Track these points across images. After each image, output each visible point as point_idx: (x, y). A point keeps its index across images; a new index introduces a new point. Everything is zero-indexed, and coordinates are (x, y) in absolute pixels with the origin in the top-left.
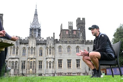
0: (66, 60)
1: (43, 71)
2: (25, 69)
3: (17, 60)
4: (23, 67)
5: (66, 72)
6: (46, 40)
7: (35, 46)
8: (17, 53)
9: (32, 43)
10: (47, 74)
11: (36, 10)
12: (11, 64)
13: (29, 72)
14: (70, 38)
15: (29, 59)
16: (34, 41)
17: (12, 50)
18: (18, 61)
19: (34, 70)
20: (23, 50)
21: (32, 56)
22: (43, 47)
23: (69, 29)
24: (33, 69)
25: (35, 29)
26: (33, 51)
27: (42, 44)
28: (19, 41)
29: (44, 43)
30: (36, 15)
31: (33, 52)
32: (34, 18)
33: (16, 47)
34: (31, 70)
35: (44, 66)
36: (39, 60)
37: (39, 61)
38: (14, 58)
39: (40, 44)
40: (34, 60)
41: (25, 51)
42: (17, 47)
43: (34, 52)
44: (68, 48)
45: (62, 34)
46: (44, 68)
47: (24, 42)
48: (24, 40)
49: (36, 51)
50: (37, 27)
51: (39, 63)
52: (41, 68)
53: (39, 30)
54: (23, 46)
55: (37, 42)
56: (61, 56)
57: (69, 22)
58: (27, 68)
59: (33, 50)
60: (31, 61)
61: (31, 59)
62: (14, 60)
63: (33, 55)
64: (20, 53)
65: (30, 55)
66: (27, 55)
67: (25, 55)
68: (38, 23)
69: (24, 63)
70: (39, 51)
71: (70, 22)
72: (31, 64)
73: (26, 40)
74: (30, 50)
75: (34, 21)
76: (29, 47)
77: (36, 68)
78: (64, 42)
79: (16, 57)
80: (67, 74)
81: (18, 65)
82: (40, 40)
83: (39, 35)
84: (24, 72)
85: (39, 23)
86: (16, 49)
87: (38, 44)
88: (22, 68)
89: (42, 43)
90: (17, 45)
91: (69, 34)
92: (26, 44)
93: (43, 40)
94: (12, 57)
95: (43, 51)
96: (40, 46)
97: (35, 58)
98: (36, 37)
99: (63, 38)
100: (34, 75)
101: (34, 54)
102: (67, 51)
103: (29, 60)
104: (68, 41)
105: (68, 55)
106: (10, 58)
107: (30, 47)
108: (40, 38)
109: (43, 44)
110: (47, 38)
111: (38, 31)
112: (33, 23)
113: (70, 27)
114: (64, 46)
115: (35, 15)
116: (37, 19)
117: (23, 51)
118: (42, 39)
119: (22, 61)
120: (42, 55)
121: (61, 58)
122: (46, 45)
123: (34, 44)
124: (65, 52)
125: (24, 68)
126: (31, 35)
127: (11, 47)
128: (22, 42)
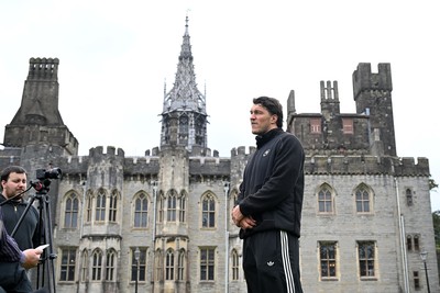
0: (315, 244)
1: (218, 289)
2: (147, 281)
3: (113, 243)
4: (138, 272)
6: (229, 161)
7: (184, 185)
8: (113, 215)
9: (172, 176)
11: (186, 37)
12: (92, 259)
13: (163, 292)
14: (328, 148)
15: (160, 241)
16: (181, 166)
17: (94, 202)
18: (117, 248)
19: (183, 286)
20: (138, 202)
21: (171, 229)
22: (219, 188)
23: (325, 113)
24: (177, 283)
25: (185, 117)
26: (178, 208)
27: (212, 177)
28: (121, 168)
29: (221, 173)
30: (186, 57)
31: (177, 213)
32: (180, 72)
33: (109, 192)
34: (170, 285)
35: (222, 269)
36: (203, 244)
37: (203, 250)
38: (101, 238)
39: (206, 177)
40: (183, 245)
41: (145, 207)
42: (114, 192)
43: (182, 213)
44: (321, 194)
46: (222, 276)
47: (141, 171)
48: (141, 160)
49: (191, 207)
50: (192, 106)
51: (203, 258)
52: (211, 277)
53: (201, 120)
54: (138, 185)
55: (190, 168)
57: (322, 83)
58: (152, 276)
59: (178, 202)
60: (170, 250)
61: (168, 241)
62: (103, 245)
63: (177, 222)
64: (125, 214)
65: (165, 222)
66: (151, 225)
67: (144, 224)
68: (193, 91)
69: (143, 259)
70: (201, 206)
71: (329, 83)
72: (170, 259)
73: (148, 162)
74: (166, 202)
75: (177, 84)
76: (161, 191)
77: (188, 277)
78: (306, 167)
79: (111, 233)
81: (119, 264)
82: (202, 160)
83: (200, 140)
85: (197, 91)
86: (108, 200)
87: (195, 177)
88: (134, 277)
89: (214, 171)
90: (115, 184)
91: (326, 135)
92: (148, 176)
93: (217, 161)
94: (93, 233)
95: (217, 205)
96: (203, 187)
97: (184, 238)
98: (189, 148)
101: (182, 219)
102: (316, 205)
103: (159, 244)
104: (319, 161)
105: (319, 221)
106: (88, 237)
107: (166, 190)
108: (205, 151)
109: (219, 177)
110: (233, 151)
111: (196, 124)
112: (173, 90)
113: (327, 102)
115: (180, 59)
116: (192, 73)
117: (138, 208)
118: (212, 155)
119: (133, 248)
120: (212, 225)
122: (229, 180)
123: (179, 180)
125: (142, 278)
126: (167, 138)
127: (90, 191)
128: (132, 169)
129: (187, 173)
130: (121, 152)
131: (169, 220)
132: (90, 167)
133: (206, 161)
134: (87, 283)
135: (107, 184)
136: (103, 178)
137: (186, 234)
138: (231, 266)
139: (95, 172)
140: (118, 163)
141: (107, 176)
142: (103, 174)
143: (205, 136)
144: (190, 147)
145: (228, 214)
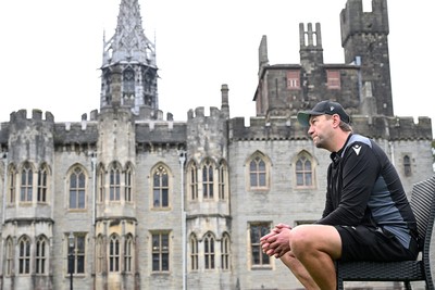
0: (292, 224)
1: (174, 281)
2: (87, 274)
3: (43, 229)
4: (76, 264)
6: (185, 126)
7: (130, 155)
8: (42, 195)
9: (115, 145)
12: (18, 249)
13: (105, 287)
15: (102, 224)
16: (126, 133)
17: (18, 179)
18: (49, 234)
19: (131, 279)
20: (73, 178)
21: (115, 209)
22: (173, 158)
23: (305, 63)
24: (124, 274)
25: (130, 71)
26: (122, 184)
27: (164, 145)
28: (50, 135)
29: (177, 140)
31: (122, 190)
32: (122, 14)
33: (36, 166)
34: (114, 277)
35: (178, 257)
36: (154, 228)
37: (155, 234)
38: (28, 222)
39: (156, 145)
40: (130, 228)
41: (82, 185)
42: (43, 165)
43: (128, 190)
44: (298, 164)
45: (265, 88)
46: (179, 266)
47: (75, 140)
48: (75, 126)
49: (138, 182)
50: (139, 57)
51: (155, 244)
52: (166, 266)
53: (150, 74)
54: (72, 157)
55: (137, 134)
56: (266, 206)
57: (302, 26)
58: (93, 268)
59: (122, 177)
60: (114, 235)
61: (112, 225)
62: (31, 231)
63: (122, 201)
64: (58, 193)
65: (107, 201)
66: (90, 205)
67: (82, 204)
68: (139, 38)
69: (81, 247)
70: (151, 181)
71: (309, 25)
72: (114, 247)
73: (84, 128)
74: (108, 177)
75: (119, 29)
76: (101, 164)
77: (137, 268)
78: (280, 130)
79: (40, 216)
81: (52, 254)
83: (150, 99)
85: (144, 38)
86: (35, 176)
87: (143, 147)
89: (167, 138)
90: (43, 156)
91: (306, 90)
92: (85, 146)
93: (171, 126)
94: (19, 216)
95: (171, 180)
96: (153, 157)
97: (131, 220)
98: (135, 110)
99: (270, 109)
101: (128, 198)
102: (293, 178)
103: (101, 229)
104: (296, 124)
105: (298, 197)
106: (12, 221)
107: (107, 162)
108: (156, 113)
109: (172, 145)
110: (190, 113)
111: (144, 80)
112: (114, 37)
113: (308, 50)
114: (279, 154)
116: (137, 15)
117: (73, 184)
119: (68, 235)
120: (165, 204)
121: (266, 213)
122: (185, 148)
123: (123, 149)
124: (287, 185)
125: (81, 270)
126: (108, 98)
127: (13, 166)
128: (65, 137)
129: (133, 140)
130: (50, 116)
131: (112, 198)
132: (11, 136)
133: (156, 126)
134: (13, 278)
135: (33, 155)
136: (28, 148)
137: (132, 215)
138: (189, 253)
139: (18, 141)
140: (46, 130)
141: (33, 146)
142: (28, 144)
143: (155, 94)
144: (137, 109)
145: (185, 190)
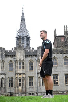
0: (63, 75)
1: (35, 89)
2: (13, 87)
4: (11, 84)
5: (64, 90)
6: (37, 51)
7: (23, 58)
8: (3, 68)
9: (20, 56)
10: (40, 92)
11: (23, 14)
13: (18, 90)
14: (67, 46)
15: (17, 75)
16: (23, 52)
18: (4, 77)
19: (24, 88)
20: (10, 63)
21: (20, 71)
22: (34, 59)
23: (66, 35)
24: (22, 87)
25: (23, 38)
26: (22, 65)
27: (32, 56)
28: (4, 53)
30: (23, 20)
31: (22, 66)
32: (21, 24)
33: (1, 61)
34: (20, 88)
35: (36, 83)
36: (30, 76)
37: (30, 77)
39: (30, 55)
40: (24, 76)
41: (12, 65)
42: (3, 61)
43: (23, 66)
44: (65, 60)
45: (56, 41)
46: (36, 85)
47: (10, 54)
48: (10, 51)
49: (26, 65)
50: (25, 35)
51: (30, 80)
52: (32, 85)
53: (28, 39)
54: (9, 59)
55: (25, 53)
56: (57, 70)
57: (64, 26)
58: (15, 85)
59: (22, 63)
60: (20, 77)
61: (19, 75)
62: (0, 77)
63: (22, 69)
64: (6, 67)
65: (18, 69)
66: (14, 70)
67: (12, 70)
68: (25, 30)
69: (12, 80)
70: (29, 64)
71: (66, 26)
72: (20, 80)
73: (12, 52)
74: (18, 63)
75: (21, 28)
76: (17, 60)
77: (25, 85)
78: (60, 51)
79: (2, 73)
80: (65, 93)
81: (5, 82)
82: (29, 50)
83: (28, 45)
84: (12, 91)
85: (27, 30)
86: (1, 63)
87: (27, 56)
88: (9, 86)
89: (32, 54)
90: (3, 58)
91: (66, 42)
92: (13, 56)
93: (33, 51)
95: (33, 64)
96: (29, 58)
97: (24, 74)
98: (25, 47)
99: (57, 46)
100: (24, 94)
101: (23, 68)
102: (63, 63)
104: (64, 50)
105: (64, 68)
107: (18, 60)
108: (30, 48)
109: (34, 55)
110: (38, 48)
111: (27, 40)
112: (19, 30)
113: (66, 32)
114: (60, 57)
115: (21, 20)
116: (25, 25)
117: (10, 65)
118: (32, 49)
119: (9, 77)
120: (32, 70)
121: (57, 72)
122: (37, 56)
123: (22, 56)
124: (62, 65)
125: (12, 86)
126: (18, 45)
128: (8, 54)
129: (24, 55)
130: (4, 49)
131: (19, 69)
133: (30, 51)
135: (0, 58)
137: (24, 73)
138: (38, 82)
140: (3, 52)
141: (0, 56)
143: (29, 43)
145: (37, 66)
